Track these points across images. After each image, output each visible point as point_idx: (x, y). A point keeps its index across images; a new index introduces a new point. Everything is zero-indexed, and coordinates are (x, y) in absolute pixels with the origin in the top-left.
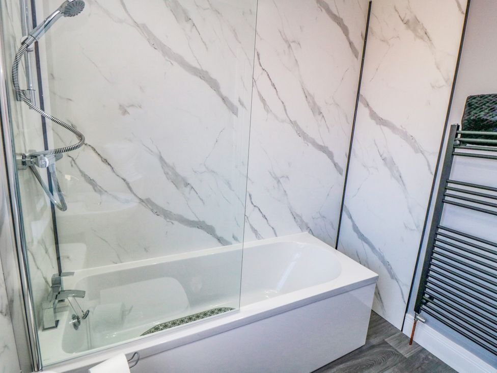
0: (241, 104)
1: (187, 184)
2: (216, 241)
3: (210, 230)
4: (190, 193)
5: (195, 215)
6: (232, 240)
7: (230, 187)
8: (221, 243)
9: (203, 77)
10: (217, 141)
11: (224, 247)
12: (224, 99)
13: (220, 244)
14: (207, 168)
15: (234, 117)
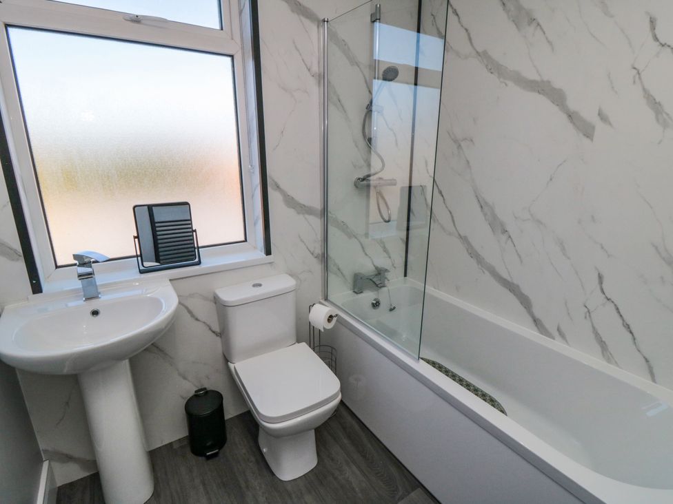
0: (602, 119)
1: (505, 231)
2: (530, 320)
3: (525, 302)
4: (506, 243)
5: (509, 273)
6: (556, 334)
7: (563, 250)
8: (538, 328)
9: (543, 90)
10: (551, 179)
11: (541, 335)
12: (571, 116)
13: (536, 328)
14: (532, 215)
15: (586, 141)
